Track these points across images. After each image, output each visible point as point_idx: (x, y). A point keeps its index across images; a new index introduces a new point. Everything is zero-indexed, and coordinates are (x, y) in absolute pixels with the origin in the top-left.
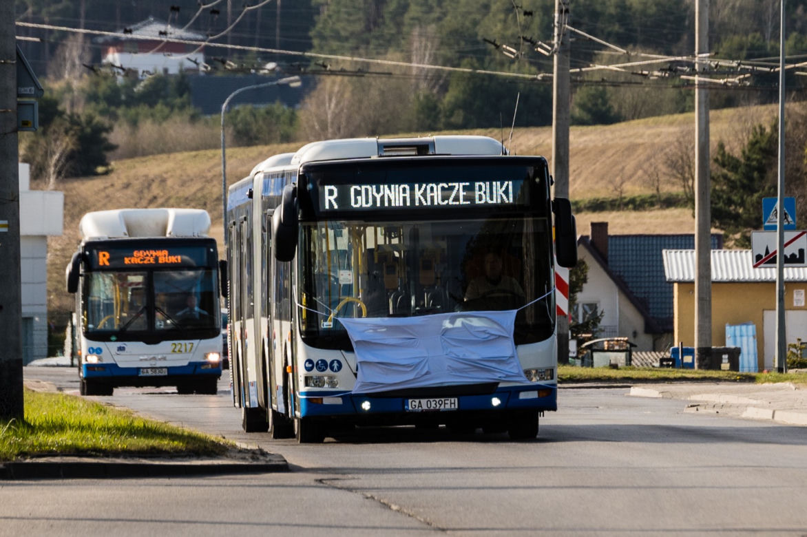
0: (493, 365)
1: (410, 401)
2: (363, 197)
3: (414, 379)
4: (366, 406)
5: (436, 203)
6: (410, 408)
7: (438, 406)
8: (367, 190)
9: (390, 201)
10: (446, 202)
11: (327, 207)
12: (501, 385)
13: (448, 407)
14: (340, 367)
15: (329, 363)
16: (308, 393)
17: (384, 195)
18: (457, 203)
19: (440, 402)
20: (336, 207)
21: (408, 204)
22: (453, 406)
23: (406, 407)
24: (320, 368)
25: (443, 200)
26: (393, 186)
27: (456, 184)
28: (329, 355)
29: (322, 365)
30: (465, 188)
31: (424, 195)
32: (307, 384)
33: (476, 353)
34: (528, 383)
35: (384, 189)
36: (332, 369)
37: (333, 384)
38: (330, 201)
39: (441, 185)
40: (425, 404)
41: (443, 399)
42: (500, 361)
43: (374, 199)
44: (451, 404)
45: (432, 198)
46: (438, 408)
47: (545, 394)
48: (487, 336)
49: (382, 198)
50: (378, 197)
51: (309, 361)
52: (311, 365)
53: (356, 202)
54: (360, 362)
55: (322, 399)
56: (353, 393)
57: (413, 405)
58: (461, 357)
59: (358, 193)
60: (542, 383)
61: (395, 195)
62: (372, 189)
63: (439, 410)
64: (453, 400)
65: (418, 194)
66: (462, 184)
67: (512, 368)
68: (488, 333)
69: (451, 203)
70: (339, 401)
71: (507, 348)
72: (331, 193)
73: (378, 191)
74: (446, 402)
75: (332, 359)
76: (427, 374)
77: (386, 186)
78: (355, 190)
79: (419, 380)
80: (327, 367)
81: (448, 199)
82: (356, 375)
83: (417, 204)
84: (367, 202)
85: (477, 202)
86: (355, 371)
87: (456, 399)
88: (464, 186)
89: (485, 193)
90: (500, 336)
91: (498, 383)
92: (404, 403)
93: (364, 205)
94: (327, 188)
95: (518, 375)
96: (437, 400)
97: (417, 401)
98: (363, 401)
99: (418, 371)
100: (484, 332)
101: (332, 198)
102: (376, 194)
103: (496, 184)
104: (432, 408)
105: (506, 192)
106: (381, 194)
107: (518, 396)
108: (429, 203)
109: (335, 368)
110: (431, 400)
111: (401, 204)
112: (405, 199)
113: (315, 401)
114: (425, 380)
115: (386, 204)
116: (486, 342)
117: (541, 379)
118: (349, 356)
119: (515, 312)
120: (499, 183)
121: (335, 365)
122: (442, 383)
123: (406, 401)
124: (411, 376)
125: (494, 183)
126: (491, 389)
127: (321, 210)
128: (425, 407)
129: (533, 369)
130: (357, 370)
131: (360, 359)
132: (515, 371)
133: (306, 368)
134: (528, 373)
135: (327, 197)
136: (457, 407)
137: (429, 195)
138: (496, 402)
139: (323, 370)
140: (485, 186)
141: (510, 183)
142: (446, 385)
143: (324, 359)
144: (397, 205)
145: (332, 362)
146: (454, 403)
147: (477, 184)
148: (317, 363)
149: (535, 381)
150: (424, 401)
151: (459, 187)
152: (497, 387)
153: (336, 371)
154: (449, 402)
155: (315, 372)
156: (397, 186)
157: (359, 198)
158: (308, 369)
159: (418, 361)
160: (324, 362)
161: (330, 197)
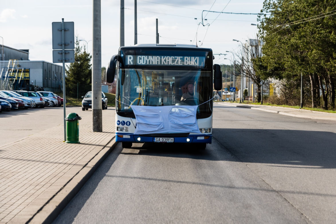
0: (188, 126)
1: (156, 138)
2: (142, 60)
3: (157, 130)
4: (139, 139)
5: (169, 64)
6: (156, 141)
7: (166, 140)
8: (144, 58)
9: (152, 62)
10: (173, 64)
11: (128, 63)
12: (190, 134)
13: (170, 141)
14: (130, 124)
15: (126, 122)
16: (118, 133)
17: (150, 60)
18: (178, 64)
19: (167, 139)
20: (132, 63)
21: (159, 64)
22: (172, 141)
23: (154, 140)
24: (122, 124)
25: (172, 63)
26: (154, 57)
27: (178, 57)
28: (126, 119)
29: (123, 123)
30: (181, 59)
31: (165, 60)
32: (117, 130)
33: (182, 122)
34: (201, 134)
35: (150, 57)
36: (127, 125)
37: (127, 130)
38: (130, 61)
39: (172, 57)
40: (161, 140)
41: (168, 138)
42: (191, 125)
43: (146, 61)
44: (171, 140)
45: (168, 62)
46: (166, 141)
47: (207, 138)
48: (186, 115)
49: (149, 61)
50: (148, 61)
51: (119, 121)
52: (119, 123)
53: (139, 62)
54: (138, 123)
55: (123, 136)
56: (134, 134)
57: (157, 140)
58: (176, 123)
59: (140, 59)
60: (206, 134)
61: (154, 60)
62: (146, 57)
63: (166, 142)
64: (172, 138)
65: (163, 60)
66: (180, 57)
67: (195, 128)
68: (187, 114)
69: (175, 64)
70: (129, 137)
71: (193, 120)
72: (130, 58)
73: (148, 58)
74: (169, 139)
75: (127, 121)
76: (162, 128)
77: (151, 57)
78: (140, 57)
79: (159, 131)
80: (125, 124)
81: (174, 63)
82: (136, 127)
83: (162, 64)
84: (144, 62)
85: (185, 64)
86: (135, 126)
87: (173, 138)
88: (180, 58)
89: (188, 61)
90: (191, 116)
91: (189, 133)
92: (153, 139)
93: (143, 63)
94: (129, 56)
95: (197, 130)
96: (166, 138)
97: (158, 138)
98: (138, 137)
99: (159, 127)
100: (185, 114)
101: (131, 60)
102: (147, 59)
103: (193, 58)
104: (164, 141)
105: (196, 61)
106: (149, 59)
107: (197, 138)
108: (167, 64)
109: (128, 124)
110: (164, 138)
111: (157, 64)
112: (158, 61)
113: (120, 136)
114: (162, 131)
115: (151, 63)
116: (186, 117)
117: (206, 132)
118: (133, 120)
119: (197, 106)
120: (194, 57)
121: (128, 123)
122: (168, 132)
123: (154, 138)
124: (157, 129)
125: (192, 57)
126: (186, 135)
127: (126, 64)
128: (161, 141)
129: (203, 128)
130: (136, 125)
131: (137, 122)
132: (196, 129)
133: (117, 124)
134: (201, 130)
135: (129, 60)
136: (173, 141)
137: (167, 60)
138: (188, 140)
139: (124, 125)
140: (188, 58)
141: (198, 58)
142: (170, 133)
143: (124, 120)
144: (155, 64)
145: (127, 122)
146: (172, 140)
147: (185, 57)
148: (121, 122)
149: (204, 133)
150: (161, 139)
151: (179, 58)
152: (189, 135)
153: (128, 126)
154: (170, 139)
155: (121, 126)
156: (155, 57)
157: (140, 60)
158: (118, 124)
159: (159, 123)
160: (124, 122)
161: (130, 60)
